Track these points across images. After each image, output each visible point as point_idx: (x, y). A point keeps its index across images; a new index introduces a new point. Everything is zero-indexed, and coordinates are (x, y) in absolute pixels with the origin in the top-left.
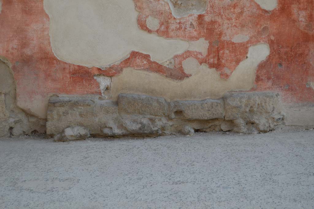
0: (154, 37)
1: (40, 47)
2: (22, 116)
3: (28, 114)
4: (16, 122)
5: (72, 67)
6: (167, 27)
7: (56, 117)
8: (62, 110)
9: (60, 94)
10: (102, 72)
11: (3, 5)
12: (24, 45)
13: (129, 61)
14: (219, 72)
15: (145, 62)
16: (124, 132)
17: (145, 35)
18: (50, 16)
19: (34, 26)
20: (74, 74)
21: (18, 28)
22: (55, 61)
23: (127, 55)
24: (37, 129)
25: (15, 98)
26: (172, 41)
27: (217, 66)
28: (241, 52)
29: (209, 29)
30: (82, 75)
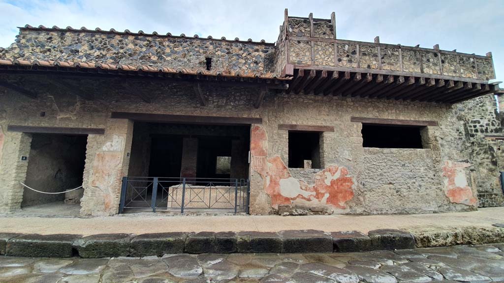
0: (304, 191)
1: (278, 193)
2: (271, 209)
3: (274, 209)
4: (270, 211)
5: (285, 197)
6: (307, 189)
9: (282, 204)
10: (292, 199)
12: (274, 192)
13: (298, 197)
14: (318, 200)
15: (302, 197)
17: (301, 190)
18: (281, 185)
19: (277, 187)
20: (285, 199)
21: (273, 188)
22: (281, 196)
23: (298, 195)
24: (276, 212)
25: (271, 205)
26: (308, 192)
27: (318, 198)
28: (323, 195)
29: (316, 189)
30: (287, 199)
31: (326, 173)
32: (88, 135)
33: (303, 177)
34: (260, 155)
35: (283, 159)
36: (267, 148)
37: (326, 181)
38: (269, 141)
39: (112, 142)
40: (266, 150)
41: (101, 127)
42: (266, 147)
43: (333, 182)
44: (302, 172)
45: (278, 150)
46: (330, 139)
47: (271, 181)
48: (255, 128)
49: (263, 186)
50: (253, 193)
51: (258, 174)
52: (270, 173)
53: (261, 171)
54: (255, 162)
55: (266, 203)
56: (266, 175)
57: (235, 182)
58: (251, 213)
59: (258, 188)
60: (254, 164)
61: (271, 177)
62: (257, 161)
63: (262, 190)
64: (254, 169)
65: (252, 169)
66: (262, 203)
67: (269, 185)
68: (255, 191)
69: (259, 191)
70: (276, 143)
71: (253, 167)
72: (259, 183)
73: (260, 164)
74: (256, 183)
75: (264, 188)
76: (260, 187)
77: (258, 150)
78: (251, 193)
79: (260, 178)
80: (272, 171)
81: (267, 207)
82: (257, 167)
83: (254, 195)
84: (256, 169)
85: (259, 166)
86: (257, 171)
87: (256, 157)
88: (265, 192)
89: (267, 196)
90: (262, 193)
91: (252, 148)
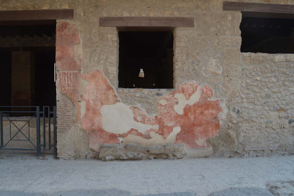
0: (139, 123)
1: (99, 126)
3: (93, 150)
4: (88, 153)
5: (110, 133)
6: (144, 120)
7: (103, 152)
8: (105, 149)
9: (105, 143)
10: (120, 136)
11: (86, 111)
12: (93, 125)
13: (130, 132)
14: (163, 137)
15: (136, 133)
16: (128, 158)
17: (136, 122)
18: (103, 115)
19: (97, 119)
20: (110, 136)
21: (91, 119)
22: (103, 132)
23: (130, 130)
24: (96, 156)
25: (88, 144)
26: (146, 125)
27: (162, 134)
28: (170, 129)
29: (159, 121)
30: (113, 137)
31: (177, 95)
33: (140, 102)
34: (70, 69)
35: (107, 74)
36: (81, 57)
37: (176, 107)
38: (85, 46)
40: (80, 60)
42: (80, 55)
43: (187, 110)
44: (138, 95)
46: (186, 39)
47: (88, 109)
48: (61, 26)
49: (75, 116)
50: (61, 127)
51: (67, 98)
52: (86, 97)
53: (72, 93)
54: (63, 80)
55: (82, 142)
56: (80, 99)
57: (36, 111)
58: (60, 157)
59: (68, 119)
60: (60, 84)
61: (88, 102)
62: (65, 79)
63: (74, 122)
64: (62, 91)
65: (58, 91)
66: (74, 142)
67: (84, 115)
68: (63, 124)
69: (70, 124)
70: (97, 48)
71: (60, 88)
72: (69, 111)
73: (71, 82)
74: (65, 112)
75: (77, 120)
76: (71, 118)
77: (67, 61)
78: (58, 128)
79: (70, 104)
80: (89, 93)
81: (82, 148)
82: (65, 88)
83: (62, 130)
84: (64, 91)
85: (68, 86)
86: (66, 94)
87: (64, 72)
88: (79, 125)
89: (82, 132)
90: (75, 128)
91: (57, 58)
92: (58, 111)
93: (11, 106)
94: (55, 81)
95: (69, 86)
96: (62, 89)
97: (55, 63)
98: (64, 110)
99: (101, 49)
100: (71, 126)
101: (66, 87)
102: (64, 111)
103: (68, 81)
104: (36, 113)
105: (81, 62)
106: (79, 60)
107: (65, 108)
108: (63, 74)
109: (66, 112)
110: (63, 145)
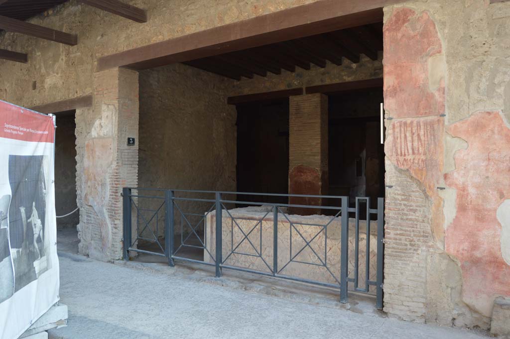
1: (490, 252)
2: (465, 310)
3: (472, 310)
4: (459, 315)
7: (502, 318)
9: (506, 296)
11: (457, 212)
12: (474, 247)
18: (502, 225)
19: (485, 232)
21: (470, 232)
22: (504, 266)
24: (479, 324)
25: (461, 293)
32: (74, 111)
34: (418, 114)
36: (445, 83)
38: (453, 56)
39: (101, 118)
40: (442, 90)
41: (88, 92)
42: (442, 78)
45: (492, 88)
47: (462, 208)
48: (394, 19)
49: (429, 223)
50: (395, 245)
51: (410, 181)
52: (458, 177)
53: (422, 170)
54: (401, 138)
55: (444, 285)
56: (442, 184)
57: (341, 206)
58: (390, 312)
59: (413, 229)
60: (394, 148)
61: (464, 191)
62: (405, 136)
63: (427, 237)
64: (398, 164)
65: (390, 165)
66: (426, 283)
67: (452, 222)
68: (400, 240)
69: (415, 239)
70: (485, 58)
71: (394, 158)
72: (415, 211)
73: (420, 143)
74: (405, 212)
75: (433, 232)
76: (418, 226)
77: (409, 95)
78: (389, 246)
79: (418, 193)
80: (465, 168)
81: (445, 300)
82: (407, 157)
83: (396, 252)
84: (403, 164)
85: (413, 153)
86: (408, 170)
87: (404, 120)
88: (439, 245)
89: (445, 262)
90: (429, 250)
91: (387, 90)
92: (390, 209)
93: (287, 193)
94: (382, 142)
95: (416, 152)
96: (398, 161)
97: (383, 102)
98: (403, 207)
99: (496, 59)
100: (419, 246)
101: (408, 155)
102: (403, 210)
103: (413, 141)
104: (340, 210)
105: (446, 95)
106: (439, 90)
107: (406, 202)
108: (400, 126)
109: (407, 211)
110: (399, 286)
